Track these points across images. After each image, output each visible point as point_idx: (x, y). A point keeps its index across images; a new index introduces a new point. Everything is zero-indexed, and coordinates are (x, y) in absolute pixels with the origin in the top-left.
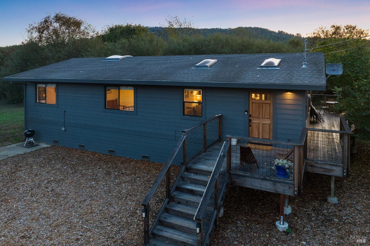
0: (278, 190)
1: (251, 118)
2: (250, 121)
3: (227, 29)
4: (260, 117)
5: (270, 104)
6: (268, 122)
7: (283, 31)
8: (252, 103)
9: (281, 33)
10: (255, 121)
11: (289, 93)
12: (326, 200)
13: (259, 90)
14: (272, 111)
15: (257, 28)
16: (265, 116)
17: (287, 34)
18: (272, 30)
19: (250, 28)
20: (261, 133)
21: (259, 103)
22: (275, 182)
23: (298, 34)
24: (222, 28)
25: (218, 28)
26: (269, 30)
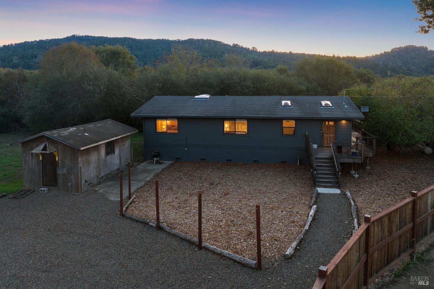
0: (355, 161)
1: (323, 134)
2: (323, 135)
3: (176, 40)
4: (328, 133)
5: (333, 126)
6: (332, 135)
7: (238, 44)
8: (324, 126)
9: (235, 46)
10: (325, 136)
11: (344, 121)
12: (365, 168)
13: (329, 120)
14: (334, 130)
15: (210, 40)
16: (331, 133)
17: (242, 47)
18: (226, 43)
19: (202, 40)
20: (329, 141)
21: (327, 126)
22: (354, 158)
23: (253, 48)
24: (170, 39)
25: (164, 39)
26: (223, 43)
